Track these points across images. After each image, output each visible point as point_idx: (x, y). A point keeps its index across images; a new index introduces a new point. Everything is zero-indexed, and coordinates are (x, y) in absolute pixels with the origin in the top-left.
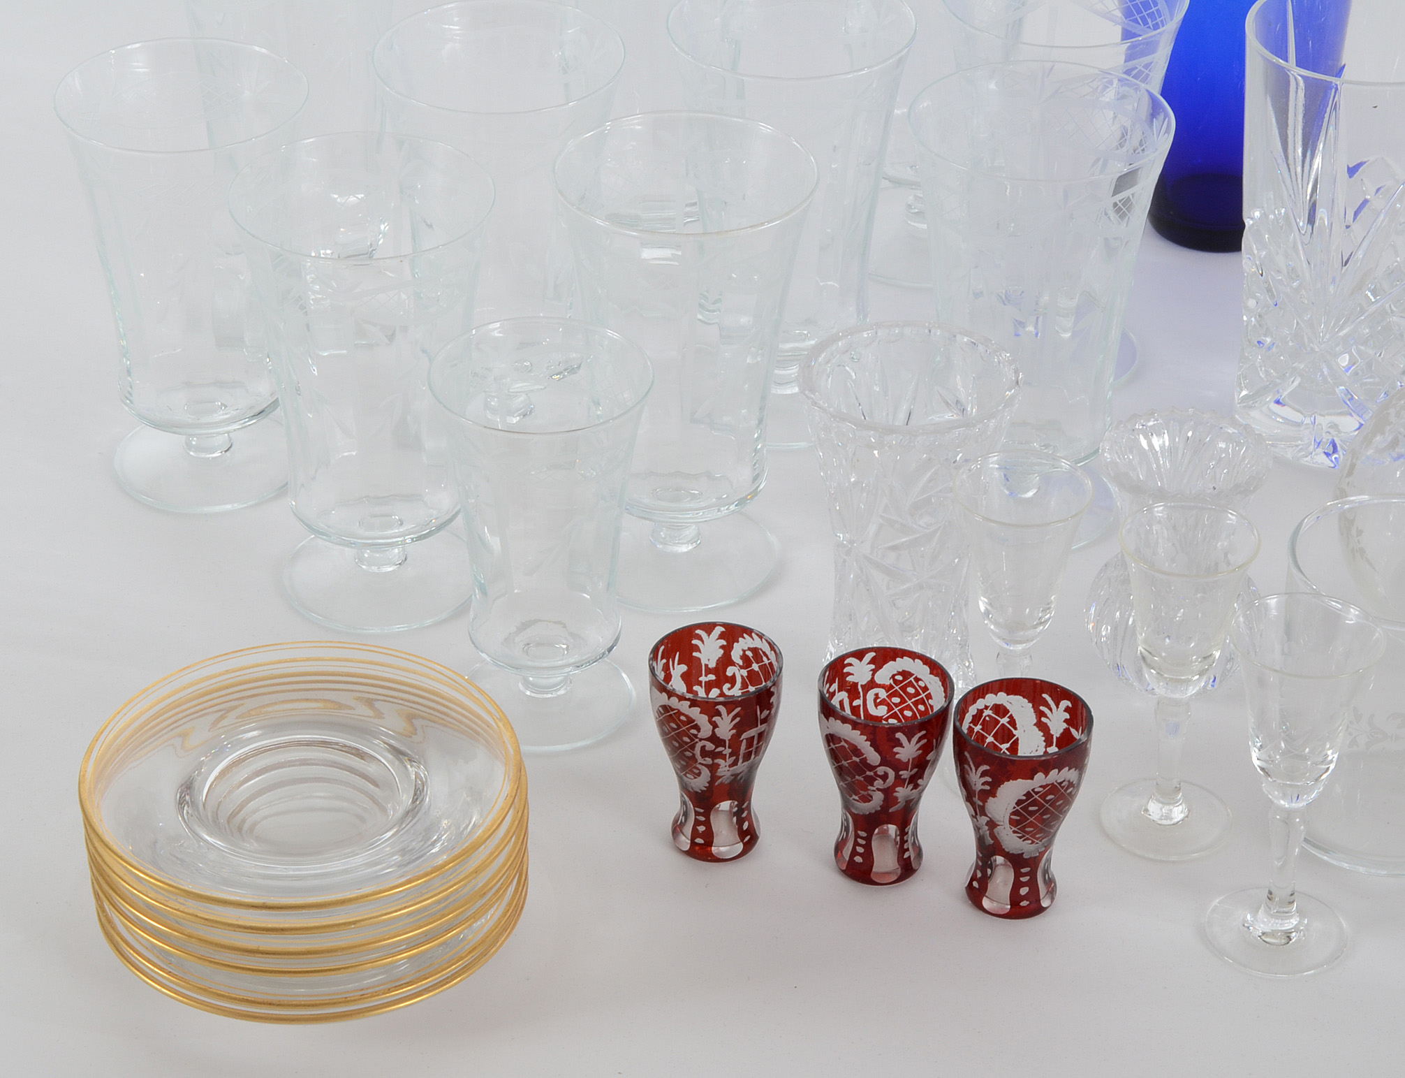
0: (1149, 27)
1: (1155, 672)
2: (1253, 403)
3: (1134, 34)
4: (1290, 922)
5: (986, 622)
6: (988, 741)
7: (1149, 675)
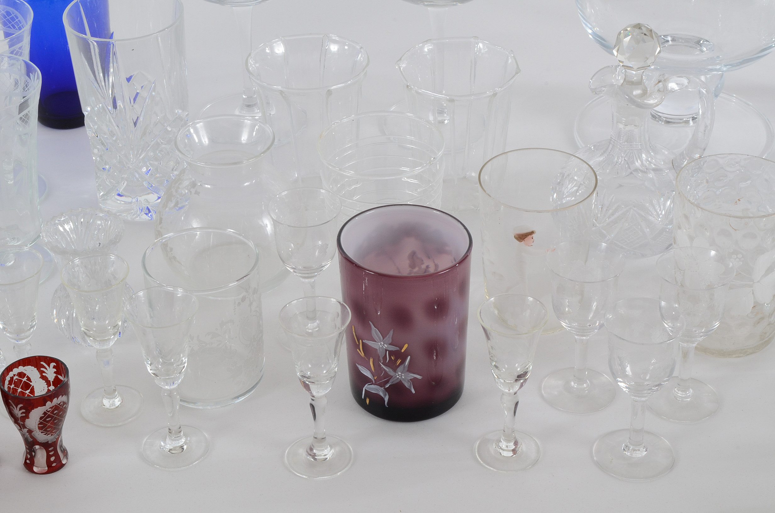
0: (17, 29)
1: (92, 339)
2: (107, 197)
3: (10, 33)
4: (182, 441)
5: (4, 333)
6: (19, 391)
7: (90, 340)
